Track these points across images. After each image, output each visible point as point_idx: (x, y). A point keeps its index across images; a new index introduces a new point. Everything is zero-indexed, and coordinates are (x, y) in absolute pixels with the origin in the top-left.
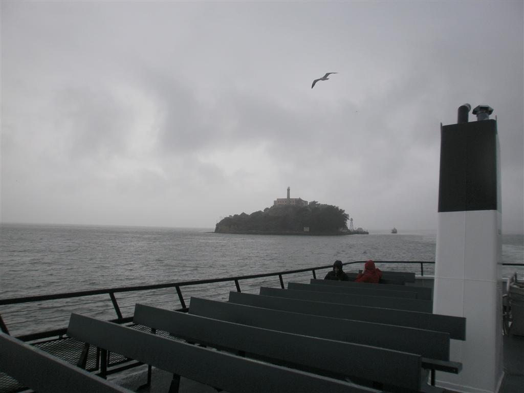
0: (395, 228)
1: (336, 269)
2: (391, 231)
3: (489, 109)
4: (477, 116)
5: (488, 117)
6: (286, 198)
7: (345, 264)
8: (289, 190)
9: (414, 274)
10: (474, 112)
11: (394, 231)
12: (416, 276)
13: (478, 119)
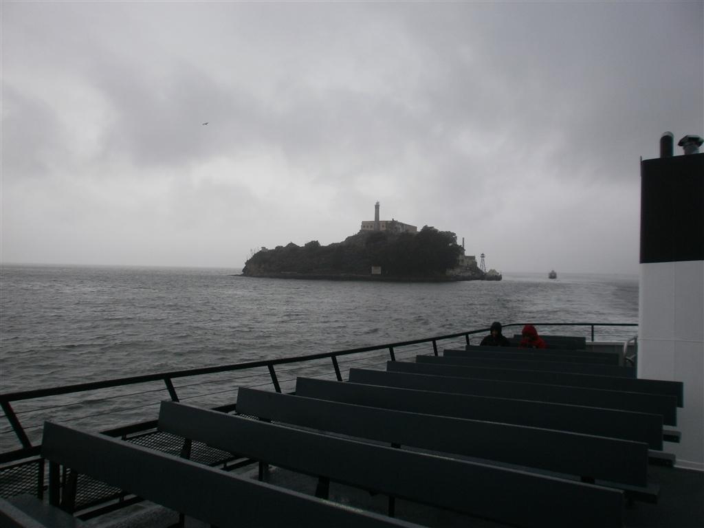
0: (553, 271)
1: (494, 332)
2: (548, 276)
3: (700, 140)
4: (684, 148)
5: (696, 149)
6: (373, 219)
7: (504, 326)
8: (377, 207)
9: (584, 339)
10: (681, 144)
11: (553, 276)
12: (587, 341)
13: (685, 153)
